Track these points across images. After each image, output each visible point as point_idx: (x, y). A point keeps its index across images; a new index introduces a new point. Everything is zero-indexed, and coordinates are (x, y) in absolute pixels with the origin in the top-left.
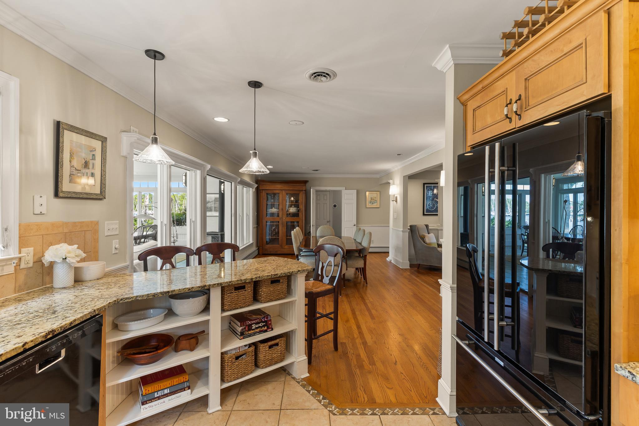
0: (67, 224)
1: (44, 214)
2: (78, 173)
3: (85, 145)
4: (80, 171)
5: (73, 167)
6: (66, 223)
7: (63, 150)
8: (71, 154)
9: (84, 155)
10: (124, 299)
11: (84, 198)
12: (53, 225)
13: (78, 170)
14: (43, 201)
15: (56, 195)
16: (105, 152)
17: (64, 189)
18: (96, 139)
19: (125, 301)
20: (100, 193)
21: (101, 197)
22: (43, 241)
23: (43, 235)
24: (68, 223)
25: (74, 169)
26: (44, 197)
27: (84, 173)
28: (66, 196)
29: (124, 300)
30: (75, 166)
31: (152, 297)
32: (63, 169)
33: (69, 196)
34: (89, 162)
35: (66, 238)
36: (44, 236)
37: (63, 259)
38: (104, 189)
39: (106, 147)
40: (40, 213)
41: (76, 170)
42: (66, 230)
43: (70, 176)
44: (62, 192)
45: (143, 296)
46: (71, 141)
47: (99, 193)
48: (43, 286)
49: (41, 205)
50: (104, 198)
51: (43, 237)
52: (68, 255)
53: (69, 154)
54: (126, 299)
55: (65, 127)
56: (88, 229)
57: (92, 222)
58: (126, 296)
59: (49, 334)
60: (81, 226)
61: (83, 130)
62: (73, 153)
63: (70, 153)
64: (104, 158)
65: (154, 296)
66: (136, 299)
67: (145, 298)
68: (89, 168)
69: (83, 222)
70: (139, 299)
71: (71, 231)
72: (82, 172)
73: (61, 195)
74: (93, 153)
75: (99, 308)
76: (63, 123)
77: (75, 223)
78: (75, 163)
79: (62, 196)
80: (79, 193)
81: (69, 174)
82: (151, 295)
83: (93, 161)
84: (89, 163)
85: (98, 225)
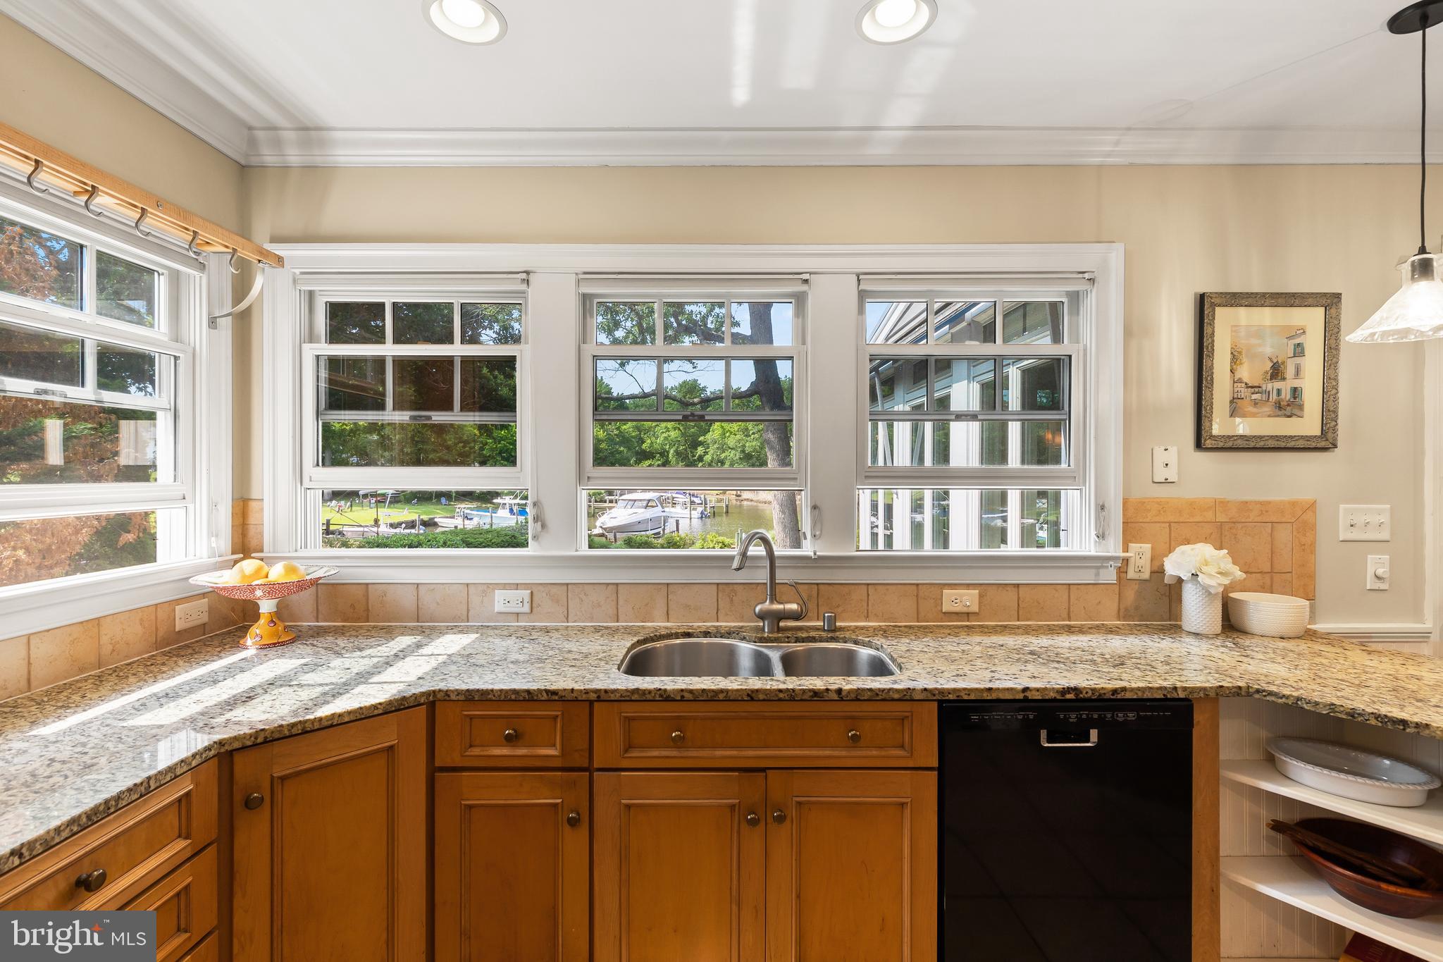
0: (1224, 504)
1: (1174, 482)
2: (1253, 394)
3: (1272, 326)
4: (1260, 387)
5: (1240, 381)
6: (1222, 502)
7: (1213, 350)
8: (1234, 356)
9: (1268, 350)
10: (1264, 691)
11: (1269, 448)
12: (1192, 505)
13: (1252, 387)
14: (1172, 456)
15: (1199, 445)
16: (1336, 330)
17: (1216, 430)
18: (1305, 306)
19: (1268, 698)
20: (1320, 434)
21: (1323, 444)
22: (1170, 533)
23: (1170, 523)
24: (1228, 502)
25: (1243, 385)
26: (1173, 450)
27: (1269, 392)
28: (1221, 445)
29: (1264, 694)
30: (1245, 380)
31: (1344, 717)
32: (1213, 390)
33: (1230, 444)
34: (1283, 363)
35: (1221, 534)
36: (1172, 524)
37: (1193, 574)
38: (1334, 423)
39: (1338, 318)
40: (1164, 481)
41: (1247, 387)
42: (1221, 518)
43: (1232, 402)
44: (1211, 437)
45: (1317, 704)
46: (1235, 329)
47: (1318, 433)
48: (1170, 621)
49: (1167, 465)
50: (1330, 446)
51: (1170, 526)
52: (1205, 569)
53: (1229, 357)
54: (1269, 694)
55: (1217, 301)
56: (1284, 520)
57: (1294, 504)
58: (1273, 688)
59: (1069, 693)
60: (1261, 511)
61: (1264, 296)
62: (1240, 353)
63: (1232, 353)
64: (1333, 346)
65: (1353, 716)
66: (1297, 703)
67: (1324, 712)
68: (1284, 379)
69: (1269, 503)
70: (1305, 706)
71: (1234, 520)
72: (1264, 388)
73: (1209, 443)
74: (1297, 341)
75: (1189, 688)
76: (1211, 295)
77: (1247, 502)
78: (1244, 373)
79: (1211, 446)
80: (1254, 437)
81: (1228, 398)
82: (1342, 709)
83: (1298, 360)
84: (1285, 368)
85: (1314, 512)
